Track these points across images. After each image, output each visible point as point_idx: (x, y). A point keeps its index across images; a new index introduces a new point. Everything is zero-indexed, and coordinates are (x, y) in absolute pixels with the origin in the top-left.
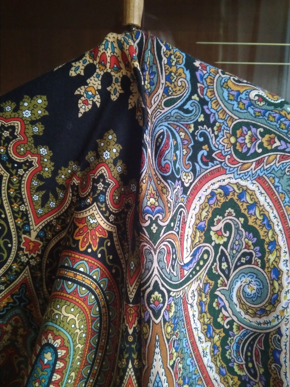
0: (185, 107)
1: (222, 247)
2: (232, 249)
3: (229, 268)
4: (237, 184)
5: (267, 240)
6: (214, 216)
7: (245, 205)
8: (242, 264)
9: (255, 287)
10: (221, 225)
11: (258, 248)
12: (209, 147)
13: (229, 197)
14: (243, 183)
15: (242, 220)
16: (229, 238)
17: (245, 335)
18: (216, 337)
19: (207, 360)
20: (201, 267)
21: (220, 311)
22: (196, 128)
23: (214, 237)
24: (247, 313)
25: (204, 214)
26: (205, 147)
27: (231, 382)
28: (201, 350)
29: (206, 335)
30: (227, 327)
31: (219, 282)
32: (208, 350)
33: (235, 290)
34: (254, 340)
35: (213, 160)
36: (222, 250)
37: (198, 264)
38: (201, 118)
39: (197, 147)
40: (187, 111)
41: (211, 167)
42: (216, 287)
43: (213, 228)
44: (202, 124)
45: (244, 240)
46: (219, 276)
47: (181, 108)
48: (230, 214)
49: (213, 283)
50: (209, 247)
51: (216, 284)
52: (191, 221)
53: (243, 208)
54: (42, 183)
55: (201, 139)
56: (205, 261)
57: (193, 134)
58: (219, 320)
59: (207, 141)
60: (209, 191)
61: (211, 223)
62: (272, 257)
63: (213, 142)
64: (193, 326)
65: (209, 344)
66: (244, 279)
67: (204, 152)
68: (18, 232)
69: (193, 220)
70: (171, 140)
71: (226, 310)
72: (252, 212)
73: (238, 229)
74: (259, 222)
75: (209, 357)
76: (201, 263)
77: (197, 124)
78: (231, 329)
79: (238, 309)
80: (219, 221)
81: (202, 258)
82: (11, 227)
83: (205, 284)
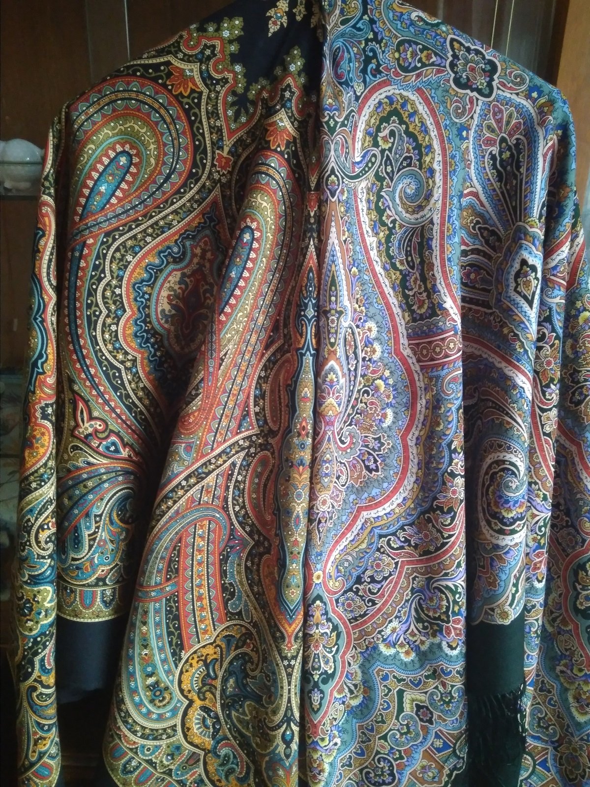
0: (358, 26)
1: (387, 152)
2: (396, 154)
3: (393, 171)
4: (400, 95)
5: (424, 144)
6: (381, 123)
7: (407, 113)
8: (404, 167)
9: (414, 187)
10: (386, 132)
11: (417, 152)
12: (378, 61)
13: (394, 106)
14: (405, 93)
15: (404, 126)
16: (393, 143)
17: (405, 232)
18: (382, 234)
19: (374, 254)
20: (370, 169)
21: (385, 210)
22: (366, 44)
23: (381, 142)
24: (407, 212)
25: (373, 121)
26: (374, 61)
27: (394, 277)
28: (368, 244)
29: (373, 231)
30: (391, 226)
31: (385, 183)
32: (374, 245)
33: (398, 191)
34: (412, 236)
35: (380, 72)
36: (387, 156)
37: (367, 165)
38: (371, 36)
39: (368, 60)
40: (359, 29)
41: (379, 79)
42: (381, 188)
43: (380, 135)
44: (371, 40)
45: (406, 146)
46: (384, 178)
47: (354, 27)
48: (394, 122)
49: (379, 184)
50: (376, 151)
51: (382, 185)
52: (362, 126)
53: (405, 116)
54: (235, 99)
55: (371, 54)
56: (373, 164)
57: (364, 50)
58: (384, 218)
59: (375, 56)
60: (377, 101)
61: (378, 130)
62: (428, 159)
63: (380, 56)
64: (362, 219)
65: (375, 239)
66: (405, 181)
67: (373, 65)
68: (213, 148)
69: (363, 126)
70: (346, 54)
71: (390, 209)
72: (412, 119)
73: (400, 135)
74: (418, 129)
75: (375, 251)
76: (370, 165)
77: (367, 41)
78: (394, 227)
79: (400, 209)
80: (385, 128)
81: (370, 160)
82: (207, 142)
83: (373, 184)
